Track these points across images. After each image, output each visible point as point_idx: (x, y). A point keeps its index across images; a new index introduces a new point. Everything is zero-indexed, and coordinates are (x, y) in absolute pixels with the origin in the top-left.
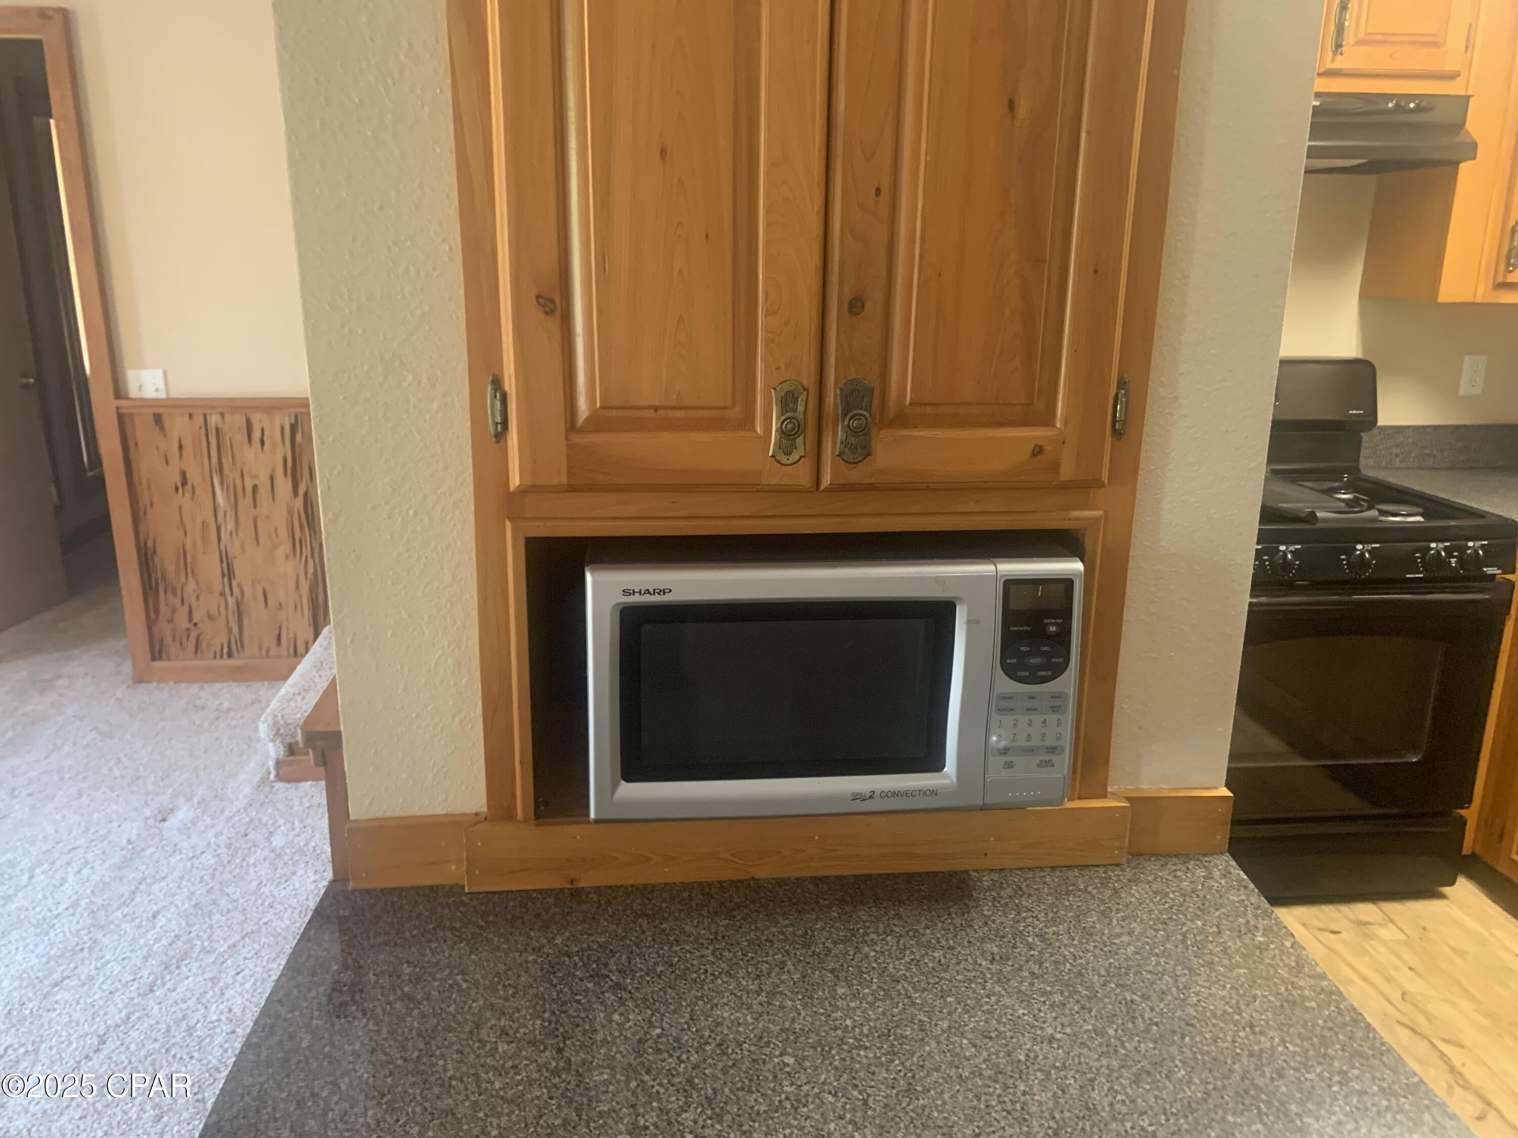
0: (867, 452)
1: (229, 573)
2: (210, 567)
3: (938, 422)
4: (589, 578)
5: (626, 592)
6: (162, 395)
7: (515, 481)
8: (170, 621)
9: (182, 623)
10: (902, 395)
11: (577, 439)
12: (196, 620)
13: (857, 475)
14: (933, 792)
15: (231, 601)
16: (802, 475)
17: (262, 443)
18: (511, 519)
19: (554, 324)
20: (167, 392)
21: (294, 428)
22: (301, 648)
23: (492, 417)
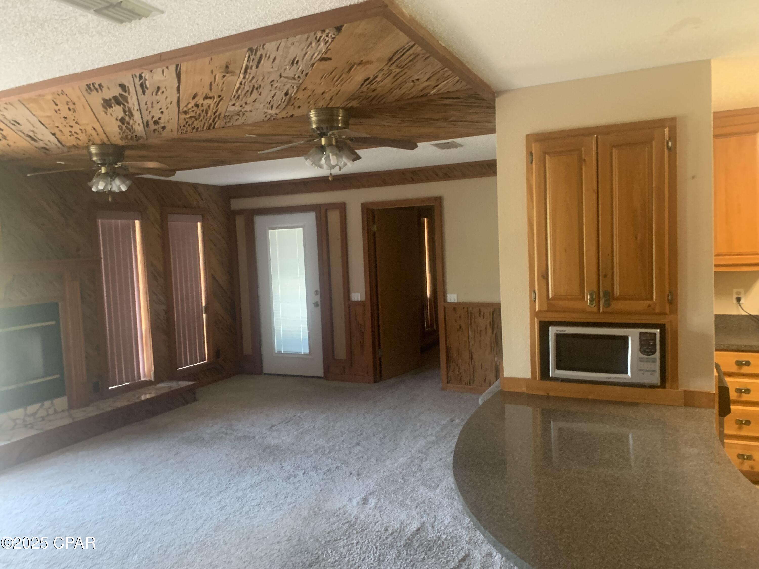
0: (610, 305)
1: (471, 358)
2: (466, 355)
3: (626, 299)
4: (550, 328)
5: (557, 331)
6: (456, 301)
7: (537, 310)
8: (453, 371)
9: (457, 372)
10: (617, 294)
11: (550, 302)
12: (460, 371)
13: (608, 310)
14: (625, 378)
15: (471, 367)
16: (595, 309)
17: (484, 317)
18: (537, 317)
19: (545, 281)
20: (457, 300)
21: (493, 312)
22: (492, 383)
23: (533, 298)
